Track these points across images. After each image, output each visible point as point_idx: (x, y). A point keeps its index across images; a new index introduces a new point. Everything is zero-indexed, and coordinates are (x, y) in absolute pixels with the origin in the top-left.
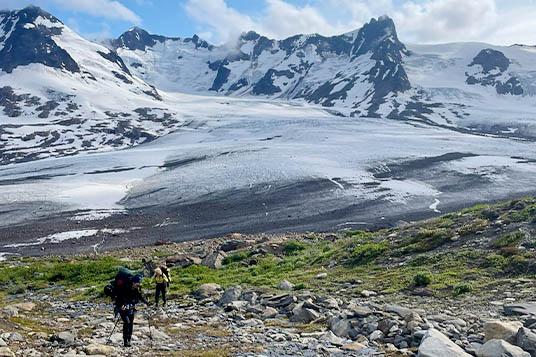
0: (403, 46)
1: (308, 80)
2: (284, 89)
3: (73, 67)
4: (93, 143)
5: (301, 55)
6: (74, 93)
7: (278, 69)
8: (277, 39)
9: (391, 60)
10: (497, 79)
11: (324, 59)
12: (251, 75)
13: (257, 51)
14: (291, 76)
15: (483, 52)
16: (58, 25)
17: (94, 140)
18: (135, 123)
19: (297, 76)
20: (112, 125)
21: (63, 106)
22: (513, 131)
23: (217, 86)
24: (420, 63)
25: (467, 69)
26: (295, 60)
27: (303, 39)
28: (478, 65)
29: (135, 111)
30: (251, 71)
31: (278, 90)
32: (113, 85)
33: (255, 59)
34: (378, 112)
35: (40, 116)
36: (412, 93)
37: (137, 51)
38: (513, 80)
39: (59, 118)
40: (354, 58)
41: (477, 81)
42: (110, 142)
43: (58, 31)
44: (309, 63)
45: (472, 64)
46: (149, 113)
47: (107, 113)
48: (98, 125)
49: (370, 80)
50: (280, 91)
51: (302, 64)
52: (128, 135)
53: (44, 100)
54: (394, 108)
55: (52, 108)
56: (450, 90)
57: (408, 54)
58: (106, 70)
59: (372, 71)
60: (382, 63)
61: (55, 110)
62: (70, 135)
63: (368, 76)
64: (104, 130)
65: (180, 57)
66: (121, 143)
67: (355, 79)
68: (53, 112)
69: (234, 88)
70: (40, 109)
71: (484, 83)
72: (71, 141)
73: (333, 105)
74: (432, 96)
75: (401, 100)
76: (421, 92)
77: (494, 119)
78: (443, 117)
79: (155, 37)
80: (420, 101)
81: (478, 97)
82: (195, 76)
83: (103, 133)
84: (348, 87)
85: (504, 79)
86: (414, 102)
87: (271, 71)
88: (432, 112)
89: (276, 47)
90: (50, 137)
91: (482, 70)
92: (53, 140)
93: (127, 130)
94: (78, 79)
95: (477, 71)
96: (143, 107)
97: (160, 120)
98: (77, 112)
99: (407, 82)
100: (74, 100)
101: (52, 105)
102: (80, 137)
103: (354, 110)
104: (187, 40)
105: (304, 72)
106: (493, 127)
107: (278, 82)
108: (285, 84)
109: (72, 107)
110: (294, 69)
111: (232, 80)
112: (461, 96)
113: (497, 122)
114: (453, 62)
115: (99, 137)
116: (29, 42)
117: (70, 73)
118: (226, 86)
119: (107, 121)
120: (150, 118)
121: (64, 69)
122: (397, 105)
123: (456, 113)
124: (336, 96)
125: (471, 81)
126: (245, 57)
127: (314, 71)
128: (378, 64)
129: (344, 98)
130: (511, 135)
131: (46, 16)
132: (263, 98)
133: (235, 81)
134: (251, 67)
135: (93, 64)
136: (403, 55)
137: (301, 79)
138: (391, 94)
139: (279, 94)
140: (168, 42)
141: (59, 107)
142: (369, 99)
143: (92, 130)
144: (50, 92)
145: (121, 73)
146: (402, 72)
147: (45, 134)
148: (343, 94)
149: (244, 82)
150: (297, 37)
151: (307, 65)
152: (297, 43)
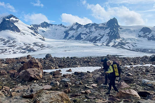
0: (119, 26)
1: (91, 36)
2: (84, 38)
3: (18, 31)
4: (17, 53)
5: (90, 29)
6: (16, 38)
7: (83, 33)
8: (84, 25)
9: (115, 30)
10: (148, 36)
11: (97, 30)
12: (75, 34)
13: (78, 28)
14: (86, 35)
15: (144, 28)
16: (17, 20)
17: (17, 51)
18: (32, 47)
19: (88, 35)
20: (24, 47)
21: (12, 41)
22: (150, 51)
23: (65, 38)
24: (124, 31)
25: (139, 33)
26: (88, 30)
27: (91, 25)
28: (142, 32)
29: (33, 43)
30: (75, 33)
31: (82, 38)
32: (30, 36)
33: (77, 30)
34: (109, 45)
35: (4, 44)
36: (120, 39)
37: (44, 28)
38: (153, 36)
39: (9, 45)
40: (105, 30)
41: (141, 36)
42: (22, 52)
43: (17, 21)
44: (92, 31)
45: (140, 31)
46: (37, 44)
47: (24, 44)
48: (20, 47)
49: (108, 36)
50: (83, 39)
51: (90, 31)
52: (28, 50)
53: (6, 40)
54: (114, 44)
55: (8, 42)
56: (133, 39)
57: (121, 28)
58: (29, 32)
59: (109, 33)
60: (112, 31)
61: (9, 43)
62: (10, 50)
63: (108, 35)
64: (21, 49)
65: (56, 30)
66: (25, 53)
67: (104, 35)
68: (8, 43)
69: (70, 38)
70: (4, 42)
71: (144, 37)
72: (10, 52)
73: (96, 43)
74: (127, 40)
75: (117, 41)
76: (123, 39)
77: (144, 47)
78: (128, 46)
79: (50, 24)
80: (123, 42)
81: (141, 41)
82: (60, 35)
83: (21, 50)
84: (101, 38)
85: (150, 36)
86: (121, 42)
87: (81, 33)
88: (125, 45)
89: (83, 27)
90: (4, 50)
91: (143, 33)
92: (5, 51)
93: (28, 49)
94: (19, 34)
95: (142, 34)
96: (36, 42)
97: (40, 46)
98: (15, 43)
99: (119, 36)
100: (15, 40)
101: (8, 41)
102: (13, 51)
103: (102, 44)
104: (59, 25)
105: (90, 34)
106: (144, 50)
107: (82, 36)
108: (84, 37)
109: (14, 42)
110: (88, 33)
111: (69, 36)
112: (136, 40)
113: (145, 48)
114: (134, 31)
115: (19, 51)
116: (7, 24)
117: (17, 33)
118: (68, 38)
119: (23, 46)
120: (37, 45)
121: (16, 32)
122: (115, 43)
123: (133, 45)
124: (98, 40)
125: (140, 36)
126: (74, 30)
127: (93, 33)
128: (111, 31)
129: (100, 41)
130: (149, 52)
131: (15, 17)
132: (78, 41)
133: (71, 36)
134: (75, 32)
135: (25, 30)
136: (119, 28)
137: (89, 35)
138: (114, 39)
139: (82, 40)
140: (53, 26)
141: (10, 42)
142: (107, 41)
143: (18, 49)
144: (9, 38)
145: (33, 33)
146: (118, 33)
147: (3, 50)
148: (100, 40)
149: (73, 36)
150: (89, 24)
151: (91, 32)
152: (89, 26)
